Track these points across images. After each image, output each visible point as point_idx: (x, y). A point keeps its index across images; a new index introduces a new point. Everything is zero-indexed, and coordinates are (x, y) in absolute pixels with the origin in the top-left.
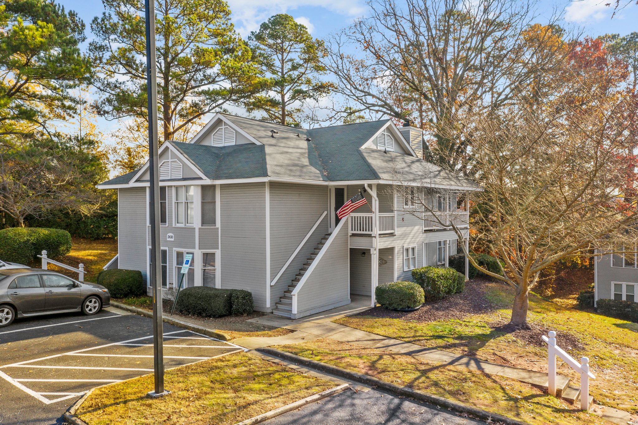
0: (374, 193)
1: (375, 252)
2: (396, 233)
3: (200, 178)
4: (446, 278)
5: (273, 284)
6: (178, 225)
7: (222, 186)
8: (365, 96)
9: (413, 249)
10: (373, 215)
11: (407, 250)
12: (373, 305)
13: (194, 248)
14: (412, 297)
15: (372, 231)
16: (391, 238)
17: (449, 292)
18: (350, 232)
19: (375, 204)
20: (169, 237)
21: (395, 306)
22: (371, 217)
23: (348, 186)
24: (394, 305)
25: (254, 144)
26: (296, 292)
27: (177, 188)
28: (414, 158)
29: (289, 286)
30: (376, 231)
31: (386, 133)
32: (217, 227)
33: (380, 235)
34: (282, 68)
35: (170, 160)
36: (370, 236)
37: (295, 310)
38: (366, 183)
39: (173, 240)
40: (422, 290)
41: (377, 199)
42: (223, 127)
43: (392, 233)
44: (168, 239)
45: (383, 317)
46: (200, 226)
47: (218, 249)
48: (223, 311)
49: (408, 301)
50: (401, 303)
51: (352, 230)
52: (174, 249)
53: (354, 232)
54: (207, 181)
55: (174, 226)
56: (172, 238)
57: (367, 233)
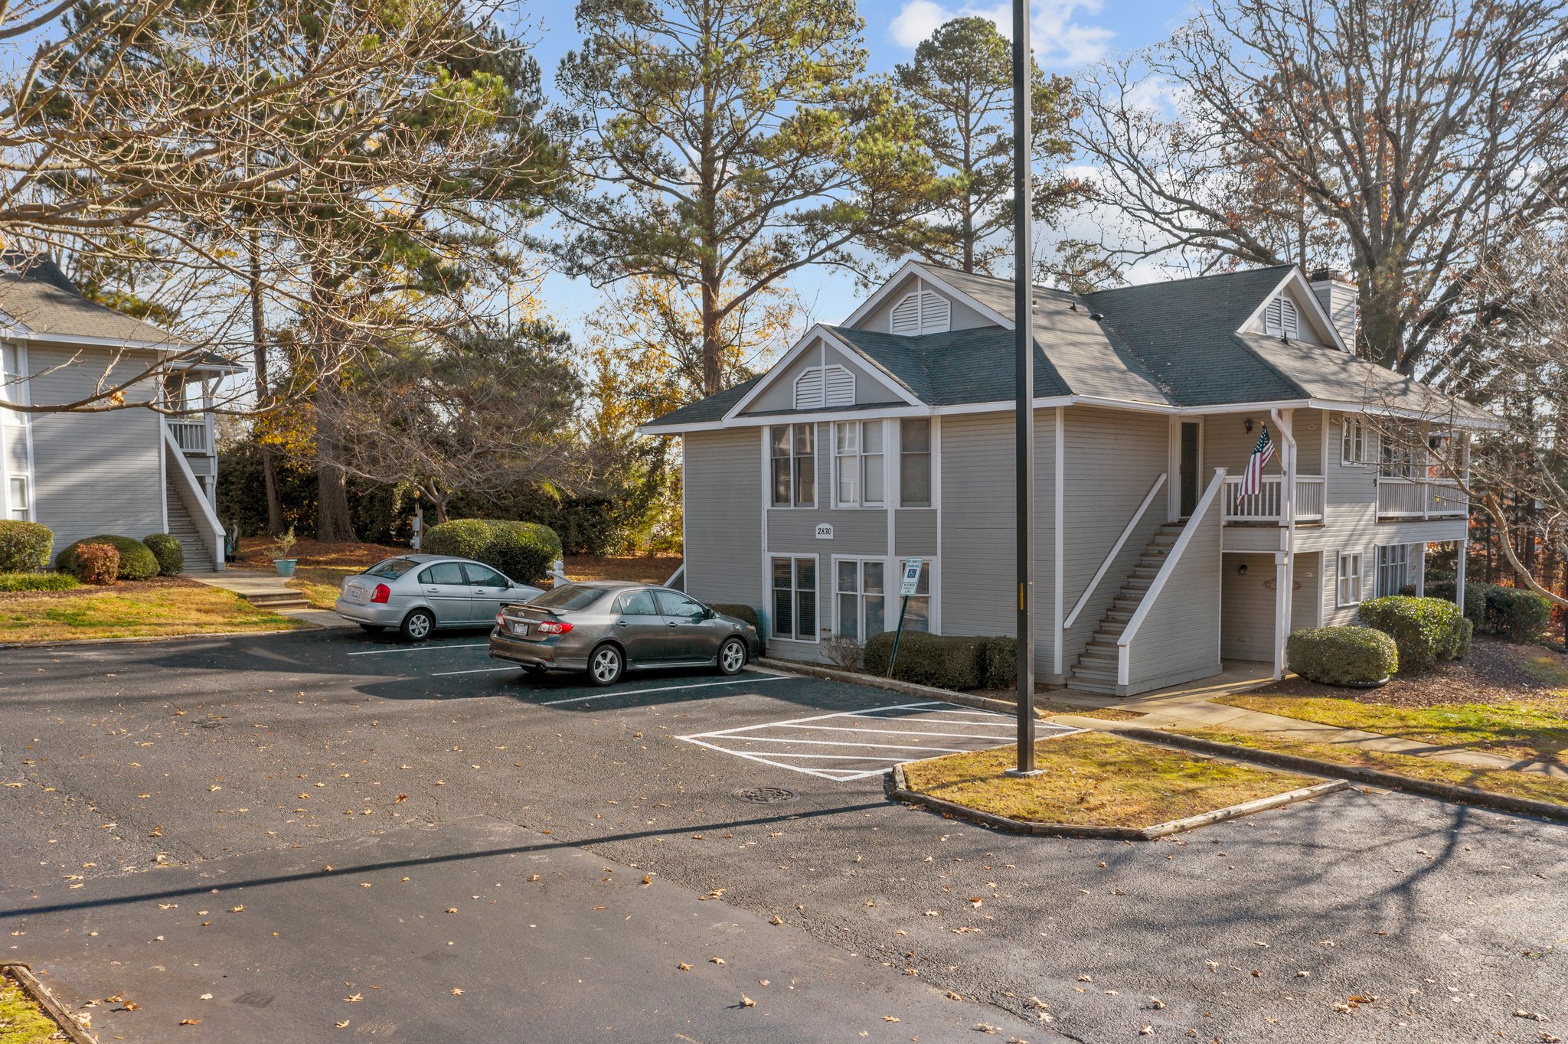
0: (1286, 427)
1: (1286, 560)
2: (1326, 522)
3: (904, 404)
4: (1440, 622)
5: (1068, 625)
6: (843, 506)
7: (945, 419)
9: (1355, 558)
10: (1283, 480)
11: (1344, 559)
12: (1277, 676)
13: (885, 553)
14: (1374, 657)
15: (1278, 514)
16: (1317, 533)
17: (1443, 654)
18: (1225, 519)
19: (1289, 454)
20: (822, 531)
21: (1336, 674)
22: (1279, 485)
23: (1206, 417)
24: (1332, 673)
25: (1000, 326)
26: (1128, 637)
27: (840, 425)
28: (1345, 356)
29: (1096, 632)
30: (1291, 512)
31: (1283, 300)
32: (933, 507)
33: (1297, 523)
34: (967, 151)
35: (823, 367)
36: (1274, 525)
37: (1124, 677)
38: (1273, 407)
39: (831, 536)
40: (1393, 642)
41: (1294, 442)
42: (920, 293)
43: (1315, 522)
44: (818, 537)
45: (1315, 696)
46: (898, 507)
47: (935, 554)
48: (970, 679)
49: (1365, 665)
50: (1350, 668)
51: (1229, 513)
52: (834, 556)
53: (1233, 518)
54: (920, 409)
55: (832, 507)
56: (828, 532)
57: (1267, 518)
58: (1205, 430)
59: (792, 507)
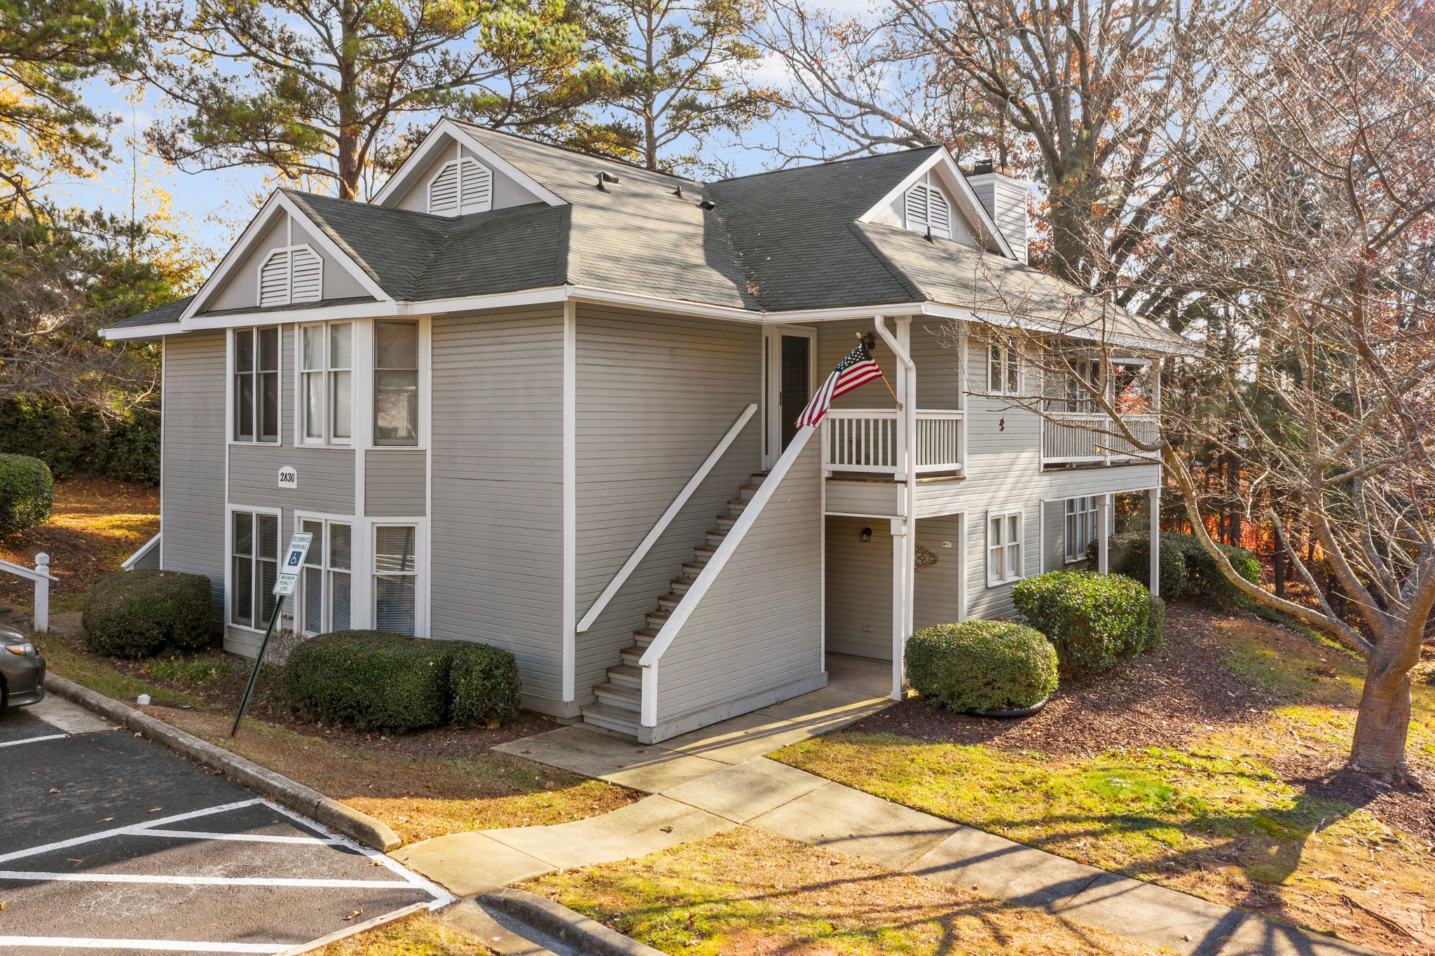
0: (900, 345)
1: (904, 530)
2: (966, 473)
3: (371, 299)
4: (1119, 612)
5: (584, 626)
6: (311, 442)
7: (439, 321)
8: (861, 115)
9: (1013, 520)
10: (899, 416)
11: (997, 522)
12: (896, 695)
13: (351, 510)
14: (1022, 672)
15: (894, 463)
16: (953, 488)
17: (1124, 653)
18: (827, 468)
19: (906, 379)
20: (286, 477)
21: (969, 700)
22: (894, 422)
23: (819, 326)
24: (964, 699)
25: (544, 204)
26: (653, 655)
27: (306, 328)
28: (1009, 262)
29: (637, 633)
30: (908, 464)
31: (929, 187)
32: (421, 447)
33: (919, 476)
34: (649, 52)
35: (289, 248)
36: (888, 478)
37: (650, 715)
38: (877, 313)
39: (293, 485)
40: (1050, 648)
41: (911, 364)
42: (459, 161)
43: (953, 473)
44: (282, 485)
45: (932, 738)
46: (369, 444)
47: (423, 514)
48: (421, 714)
49: (1009, 686)
50: (988, 690)
51: (833, 461)
52: (297, 513)
53: (839, 467)
54: (389, 307)
55: (296, 444)
56: (291, 480)
57: (880, 469)
58: (819, 347)
59: (255, 443)
